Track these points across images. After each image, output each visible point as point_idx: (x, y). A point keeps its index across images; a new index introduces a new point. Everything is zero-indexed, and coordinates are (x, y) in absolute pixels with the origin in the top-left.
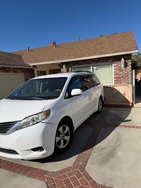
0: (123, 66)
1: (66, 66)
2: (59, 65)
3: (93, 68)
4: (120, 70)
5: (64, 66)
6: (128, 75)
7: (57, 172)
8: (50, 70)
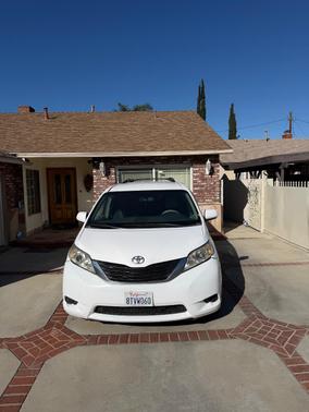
0: (207, 173)
1: (105, 165)
2: (89, 162)
3: (156, 173)
4: (204, 180)
5: (102, 165)
6: (214, 188)
7: (237, 328)
8: (48, 169)
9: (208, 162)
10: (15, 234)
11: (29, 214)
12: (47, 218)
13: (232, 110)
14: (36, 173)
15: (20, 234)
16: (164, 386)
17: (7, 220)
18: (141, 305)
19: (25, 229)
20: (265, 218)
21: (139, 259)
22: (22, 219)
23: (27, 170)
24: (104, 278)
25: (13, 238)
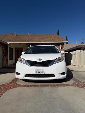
7: (72, 84)
8: (15, 48)
9: (61, 45)
10: (5, 65)
11: (9, 60)
12: (14, 62)
13: (67, 38)
14: (12, 49)
15: (6, 65)
16: (48, 97)
17: (3, 60)
18: (40, 73)
19: (8, 63)
20: (78, 62)
21: (40, 59)
22: (7, 61)
23: (9, 48)
24: (28, 65)
25: (4, 66)
